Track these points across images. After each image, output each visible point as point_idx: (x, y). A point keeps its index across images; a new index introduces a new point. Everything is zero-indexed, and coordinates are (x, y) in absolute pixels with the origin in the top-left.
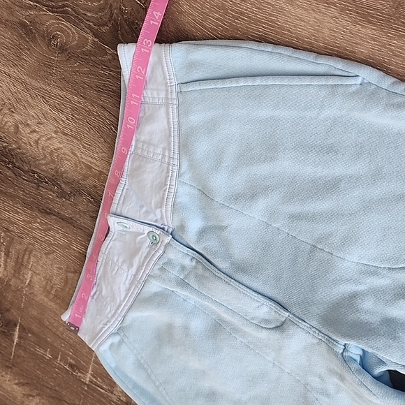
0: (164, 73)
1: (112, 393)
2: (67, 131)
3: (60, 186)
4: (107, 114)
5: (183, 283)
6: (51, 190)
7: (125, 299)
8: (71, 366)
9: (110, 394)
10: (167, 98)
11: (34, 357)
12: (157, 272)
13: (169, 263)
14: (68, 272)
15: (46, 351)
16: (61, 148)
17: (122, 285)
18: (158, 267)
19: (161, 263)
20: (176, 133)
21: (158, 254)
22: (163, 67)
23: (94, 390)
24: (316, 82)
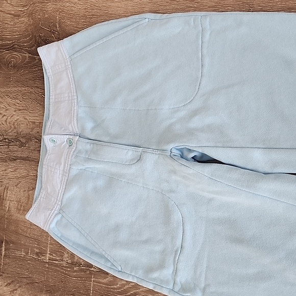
0: (62, 53)
1: (62, 261)
2: (21, 108)
3: (20, 140)
4: (39, 90)
6: (15, 145)
7: (60, 188)
8: (37, 254)
9: (62, 262)
10: (66, 66)
11: (15, 260)
12: (74, 160)
13: (80, 152)
14: (29, 191)
15: (21, 251)
16: (19, 119)
17: (58, 179)
18: (74, 156)
19: (75, 153)
20: (73, 82)
21: (73, 150)
22: (61, 51)
23: (52, 264)
24: (129, 28)
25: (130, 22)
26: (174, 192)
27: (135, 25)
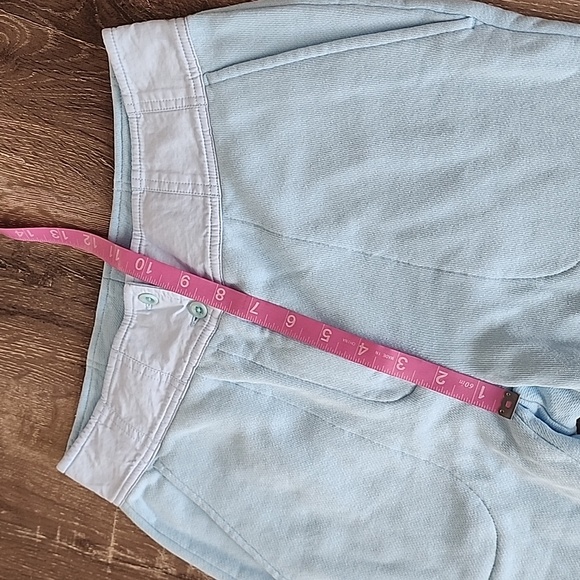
0: (180, 61)
1: (153, 567)
2: (27, 180)
3: (27, 267)
4: (90, 141)
5: (253, 368)
6: (12, 277)
7: (160, 414)
8: (80, 542)
9: (150, 570)
10: (189, 98)
11: (14, 545)
12: (210, 360)
13: (228, 341)
14: (57, 397)
15: (34, 530)
16: (22, 208)
17: (154, 393)
18: (211, 351)
19: (215, 344)
20: (210, 148)
21: (209, 333)
22: (178, 52)
23: (122, 570)
24: (410, 35)
25: (415, 17)
26: (487, 477)
27: (432, 31)
